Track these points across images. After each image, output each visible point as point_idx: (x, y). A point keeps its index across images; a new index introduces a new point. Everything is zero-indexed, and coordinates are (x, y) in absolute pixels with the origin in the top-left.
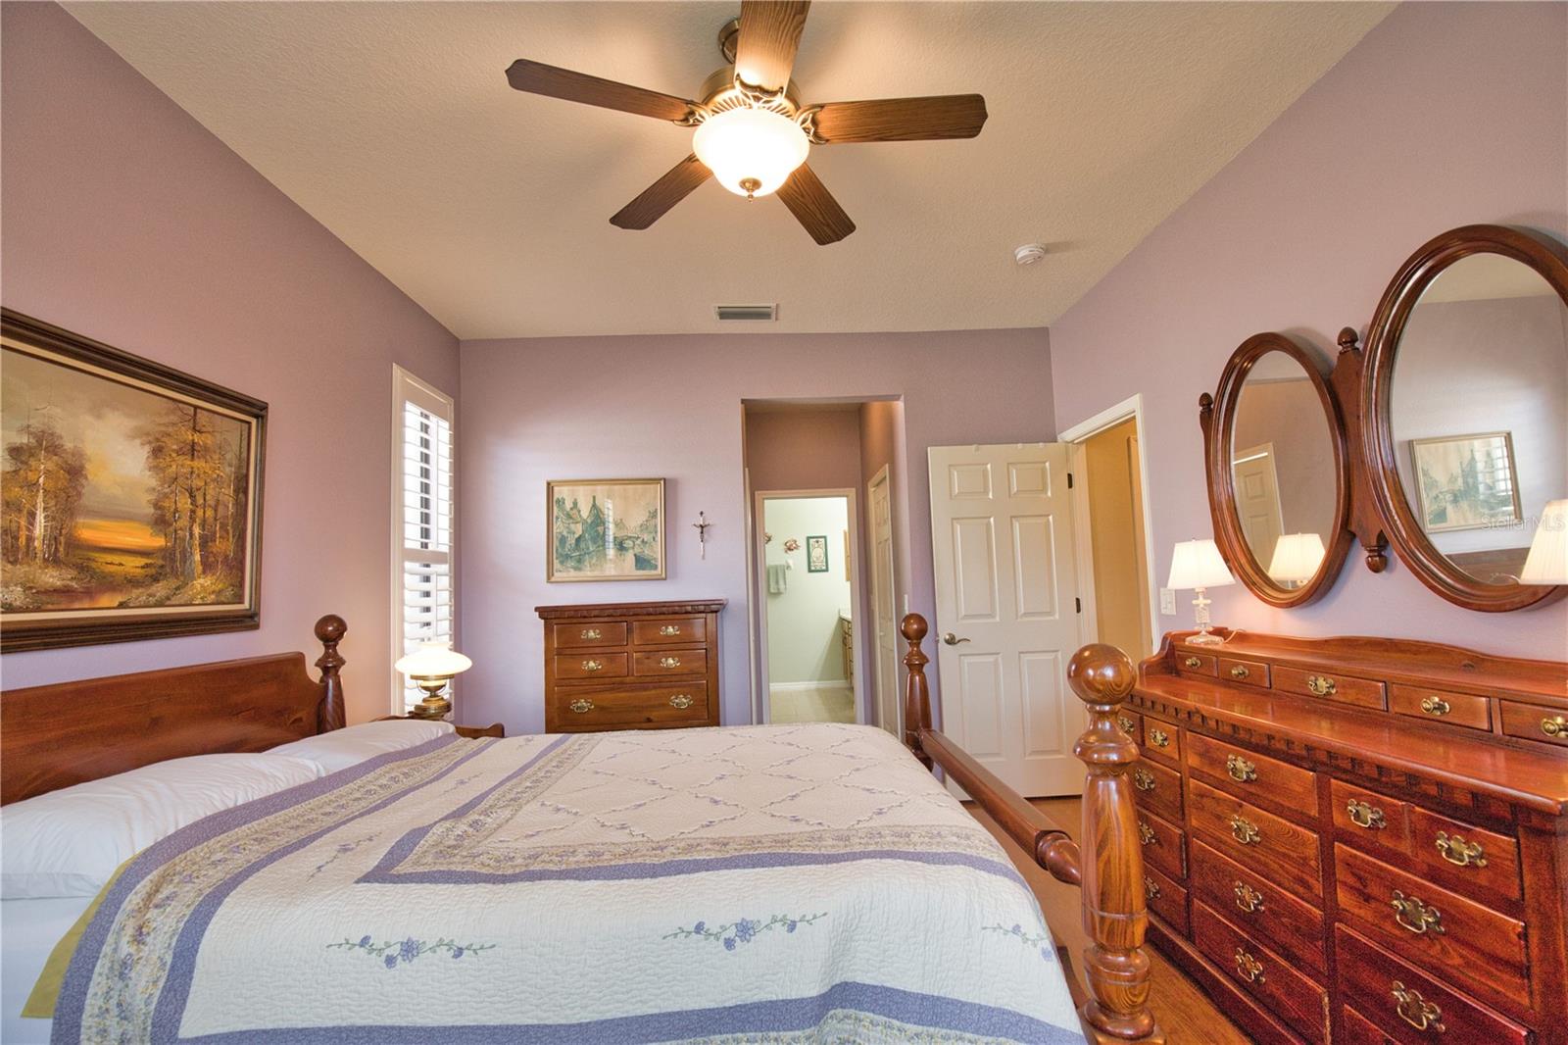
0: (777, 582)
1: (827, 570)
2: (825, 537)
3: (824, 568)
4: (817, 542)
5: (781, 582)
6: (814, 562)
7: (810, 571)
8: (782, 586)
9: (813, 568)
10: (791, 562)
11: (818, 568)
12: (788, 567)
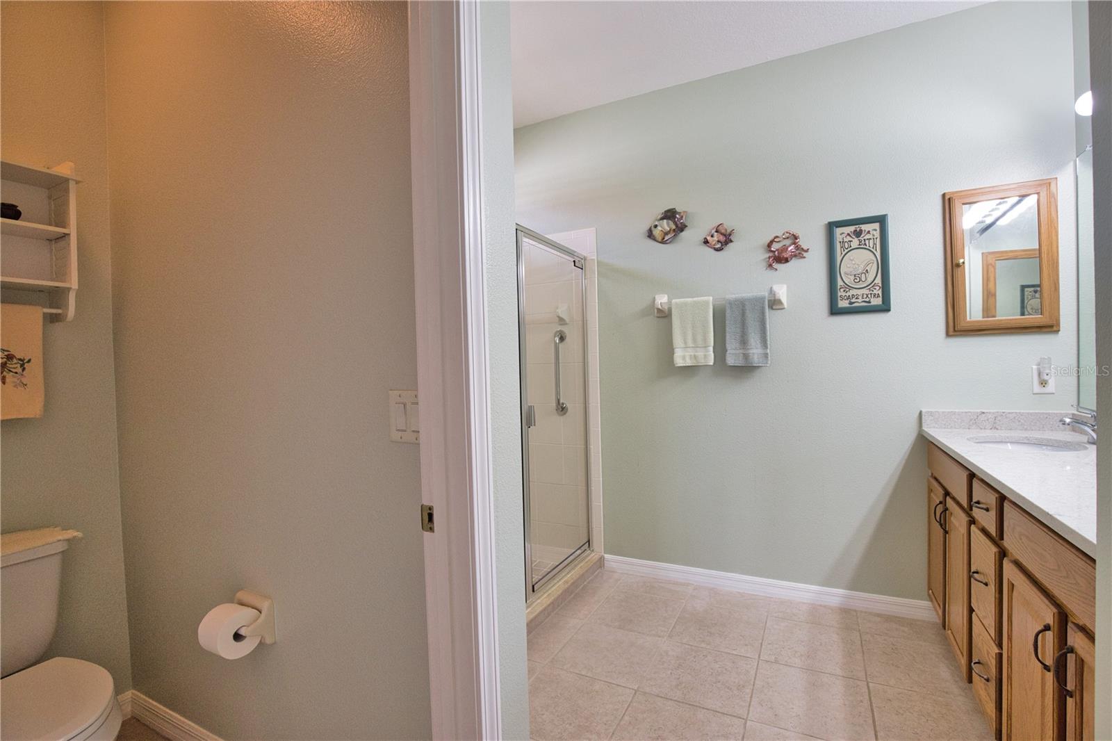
0: (744, 342)
1: (885, 308)
2: (881, 220)
3: (877, 302)
4: (858, 234)
5: (754, 339)
6: (848, 287)
7: (834, 311)
8: (755, 351)
9: (843, 304)
10: (782, 293)
11: (859, 303)
12: (775, 303)
